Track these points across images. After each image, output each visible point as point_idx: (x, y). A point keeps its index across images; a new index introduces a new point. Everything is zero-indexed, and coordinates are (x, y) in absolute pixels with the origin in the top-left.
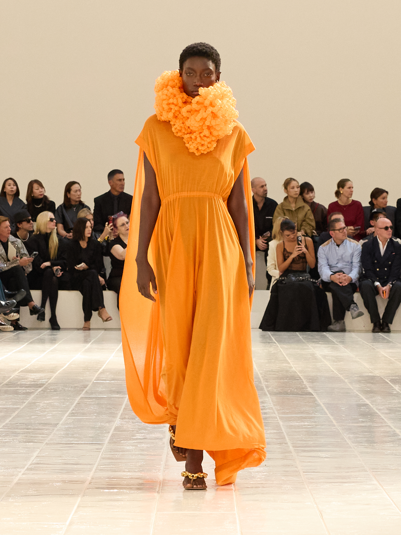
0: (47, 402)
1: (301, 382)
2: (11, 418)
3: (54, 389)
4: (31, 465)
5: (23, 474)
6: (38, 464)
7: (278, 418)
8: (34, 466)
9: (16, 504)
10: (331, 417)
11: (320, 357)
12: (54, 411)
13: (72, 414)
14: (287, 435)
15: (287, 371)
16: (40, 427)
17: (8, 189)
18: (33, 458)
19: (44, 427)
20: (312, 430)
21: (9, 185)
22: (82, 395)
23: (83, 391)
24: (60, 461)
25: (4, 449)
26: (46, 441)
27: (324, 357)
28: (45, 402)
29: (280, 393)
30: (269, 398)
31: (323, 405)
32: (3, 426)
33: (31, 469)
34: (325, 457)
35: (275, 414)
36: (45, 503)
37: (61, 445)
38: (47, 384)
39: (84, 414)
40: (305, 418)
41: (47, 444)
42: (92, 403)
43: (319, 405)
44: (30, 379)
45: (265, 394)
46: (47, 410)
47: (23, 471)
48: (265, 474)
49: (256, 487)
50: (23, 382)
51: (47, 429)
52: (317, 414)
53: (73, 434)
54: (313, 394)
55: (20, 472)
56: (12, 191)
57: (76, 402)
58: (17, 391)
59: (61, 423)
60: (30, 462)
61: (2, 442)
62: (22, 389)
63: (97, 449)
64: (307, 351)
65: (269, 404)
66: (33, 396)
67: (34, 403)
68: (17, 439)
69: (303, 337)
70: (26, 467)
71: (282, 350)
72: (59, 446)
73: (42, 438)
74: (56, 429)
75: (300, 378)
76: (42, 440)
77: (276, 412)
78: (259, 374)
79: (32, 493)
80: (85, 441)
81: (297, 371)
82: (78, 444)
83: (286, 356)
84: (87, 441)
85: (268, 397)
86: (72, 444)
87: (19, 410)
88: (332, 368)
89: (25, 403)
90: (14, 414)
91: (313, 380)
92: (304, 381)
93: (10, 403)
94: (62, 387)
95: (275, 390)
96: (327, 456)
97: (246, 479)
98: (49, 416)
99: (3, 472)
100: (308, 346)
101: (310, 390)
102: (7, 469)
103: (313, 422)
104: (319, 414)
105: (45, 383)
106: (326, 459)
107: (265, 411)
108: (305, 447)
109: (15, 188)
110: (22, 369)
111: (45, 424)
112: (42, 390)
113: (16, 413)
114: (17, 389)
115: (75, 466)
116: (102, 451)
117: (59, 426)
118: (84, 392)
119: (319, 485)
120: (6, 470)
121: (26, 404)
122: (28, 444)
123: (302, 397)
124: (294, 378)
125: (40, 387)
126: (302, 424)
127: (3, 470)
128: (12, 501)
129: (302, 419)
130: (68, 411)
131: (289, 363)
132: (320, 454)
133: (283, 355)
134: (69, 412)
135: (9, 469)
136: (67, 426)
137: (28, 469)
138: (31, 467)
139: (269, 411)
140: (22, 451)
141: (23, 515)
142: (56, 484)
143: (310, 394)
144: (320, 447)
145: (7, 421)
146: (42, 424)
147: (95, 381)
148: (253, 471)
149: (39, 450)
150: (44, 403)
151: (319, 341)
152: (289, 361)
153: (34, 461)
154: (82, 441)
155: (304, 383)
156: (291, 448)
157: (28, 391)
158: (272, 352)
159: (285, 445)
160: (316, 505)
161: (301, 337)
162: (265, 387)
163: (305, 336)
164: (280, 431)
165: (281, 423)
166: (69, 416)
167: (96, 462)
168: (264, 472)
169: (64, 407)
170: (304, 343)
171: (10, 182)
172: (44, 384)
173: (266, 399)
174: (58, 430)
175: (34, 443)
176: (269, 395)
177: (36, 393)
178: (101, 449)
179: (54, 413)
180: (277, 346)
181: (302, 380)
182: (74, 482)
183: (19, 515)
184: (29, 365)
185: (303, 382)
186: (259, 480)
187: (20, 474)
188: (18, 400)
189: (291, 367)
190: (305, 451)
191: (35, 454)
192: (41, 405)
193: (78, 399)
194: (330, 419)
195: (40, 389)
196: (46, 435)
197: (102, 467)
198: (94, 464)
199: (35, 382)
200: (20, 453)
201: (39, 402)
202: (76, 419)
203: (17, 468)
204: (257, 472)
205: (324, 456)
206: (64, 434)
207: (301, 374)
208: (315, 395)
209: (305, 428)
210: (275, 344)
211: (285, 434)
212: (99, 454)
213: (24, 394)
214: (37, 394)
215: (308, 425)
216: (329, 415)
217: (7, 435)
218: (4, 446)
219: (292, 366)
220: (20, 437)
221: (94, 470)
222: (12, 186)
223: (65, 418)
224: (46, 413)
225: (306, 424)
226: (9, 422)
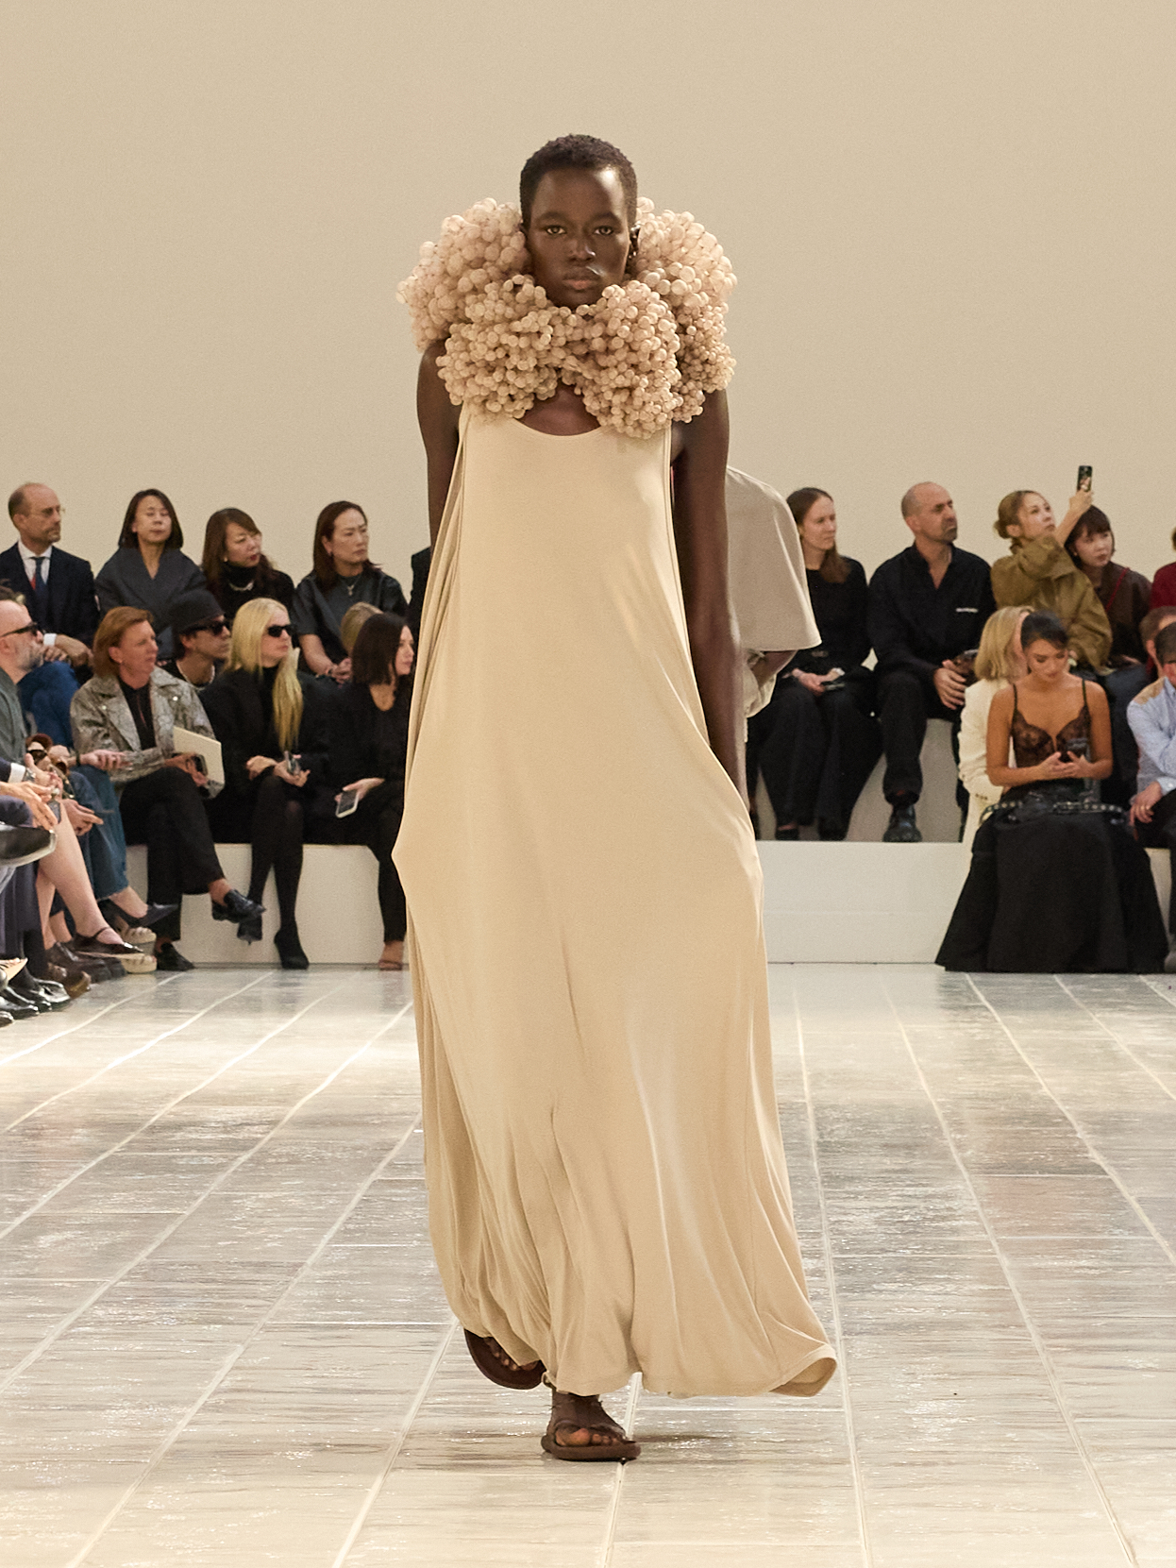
0: (268, 1195)
1: (1066, 1132)
2: (151, 1249)
3: (288, 1154)
4: (215, 1393)
5: (191, 1423)
6: (239, 1391)
7: (995, 1244)
8: (225, 1397)
9: (169, 1517)
10: (1164, 1244)
11: (1129, 1053)
12: (289, 1225)
13: (345, 1235)
14: (1023, 1299)
15: (1027, 1098)
16: (245, 1276)
17: (145, 524)
18: (220, 1374)
19: (257, 1276)
20: (1103, 1282)
21: (151, 515)
22: (376, 1176)
23: (379, 1160)
24: (308, 1382)
25: (131, 1345)
26: (265, 1320)
27: (1141, 1051)
28: (261, 1197)
29: (999, 1167)
30: (968, 1182)
31: (1136, 1206)
32: (129, 1272)
33: (217, 1408)
34: (1143, 1370)
35: (986, 1233)
36: (261, 1514)
37: (310, 1333)
38: (268, 1137)
39: (383, 1234)
40: (1082, 1245)
41: (267, 1329)
42: (409, 1199)
43: (1123, 1204)
44: (213, 1125)
45: (953, 1170)
46: (267, 1221)
47: (191, 1412)
48: (953, 1421)
49: (925, 1464)
50: (190, 1132)
51: (266, 1283)
52: (1117, 1231)
53: (347, 1298)
54: (1106, 1169)
55: (182, 1416)
56: (158, 532)
57: (359, 1196)
58: (174, 1161)
59: (309, 1262)
60: (212, 1386)
61: (123, 1322)
62: (188, 1156)
63: (425, 1344)
64: (1088, 1033)
65: (965, 1202)
66: (221, 1177)
67: (228, 1199)
68: (171, 1313)
69: (1072, 991)
70: (200, 1402)
71: (1007, 1031)
72: (307, 1335)
73: (251, 1311)
74: (296, 1280)
75: (1065, 1118)
76: (252, 1315)
77: (989, 1228)
78: (936, 1108)
79: (218, 1482)
80: (384, 1319)
81: (1053, 1098)
82: (365, 1327)
83: (1019, 1051)
84: (393, 1320)
85: (965, 1181)
86: (348, 1327)
87: (179, 1221)
88: (1165, 1088)
89: (196, 1198)
90: (163, 1236)
91: (1107, 1125)
92: (1077, 1128)
93: (151, 1200)
94: (315, 1150)
95: (986, 1159)
96: (1149, 1365)
97: (893, 1437)
98: (273, 1240)
99: (128, 1415)
100: (1091, 1019)
101: (1096, 1157)
102: (141, 1407)
103: (1104, 1257)
104: (1127, 1233)
105: (259, 1136)
106: (1147, 1375)
107: (955, 1223)
108: (1084, 1336)
109: (167, 522)
110: (188, 1093)
111: (262, 1266)
112: (251, 1160)
113: (170, 1230)
114: (174, 1157)
115: (356, 1399)
116: (440, 1349)
117: (305, 1272)
118: (383, 1164)
119: (1123, 1457)
120: (137, 1410)
121: (200, 1200)
122: (206, 1327)
123: (1068, 1179)
124: (1045, 1118)
125: (245, 1149)
126: (1072, 1263)
127: (126, 1412)
128: (156, 1507)
129: (1069, 1249)
130: (333, 1223)
131: (1030, 1072)
132: (1128, 1359)
133: (1012, 1046)
134: (335, 1228)
135: (148, 1407)
136: (329, 1273)
137: (205, 1408)
138: (212, 1401)
139: (967, 1223)
140: (188, 1352)
141: (190, 1552)
142: (295, 1454)
143: (1098, 1169)
144: (1131, 1335)
145: (142, 1256)
146: (250, 1264)
147: (416, 1131)
148: (916, 1412)
149: (240, 1348)
150: (258, 1200)
151: (1127, 1003)
152: (1031, 1065)
153: (226, 1384)
154: (377, 1319)
155: (1078, 1135)
156: (1036, 1342)
157: (206, 1161)
158: (978, 1038)
159: (1018, 1331)
160: (1114, 1520)
161: (1067, 990)
162: (953, 1149)
163: (1080, 987)
164: (1002, 1287)
165: (1005, 1262)
166: (335, 1240)
167: (421, 1383)
168: (949, 1417)
169: (320, 1211)
170: (1079, 1009)
171: (151, 501)
172: (258, 1140)
173: (959, 1187)
174: (300, 1284)
175: (226, 1326)
176: (966, 1175)
177: (232, 1169)
178: (435, 1344)
179: (291, 1229)
180: (993, 1017)
181: (1071, 1125)
182: (348, 1449)
183: (179, 1553)
184: (212, 1078)
185: (1075, 1132)
186: (935, 1439)
187: (182, 1423)
188: (176, 1190)
189: (1037, 1086)
190: (1078, 1349)
191: (230, 1360)
192: (249, 1204)
193: (363, 1188)
194: (1160, 1248)
195: (245, 1157)
196: (264, 1299)
197: (438, 1400)
198: (414, 1392)
199: (228, 1132)
200: (180, 1357)
201: (241, 1198)
202: (357, 1249)
203: (173, 1403)
204: (930, 1415)
205: (1141, 1366)
206: (319, 1297)
207: (1067, 1107)
208: (1113, 1174)
209: (1079, 1276)
210: (984, 1014)
211: (1017, 1296)
212: (431, 1361)
213: (193, 1170)
214: (235, 1172)
215: (1090, 1268)
216: (1156, 1236)
217: (139, 1301)
218: (131, 1334)
219: (1041, 1082)
220: (181, 1307)
221: (413, 1409)
222: (158, 517)
223: (321, 1246)
224: (263, 1231)
225: (1083, 1263)
226: (148, 1258)
